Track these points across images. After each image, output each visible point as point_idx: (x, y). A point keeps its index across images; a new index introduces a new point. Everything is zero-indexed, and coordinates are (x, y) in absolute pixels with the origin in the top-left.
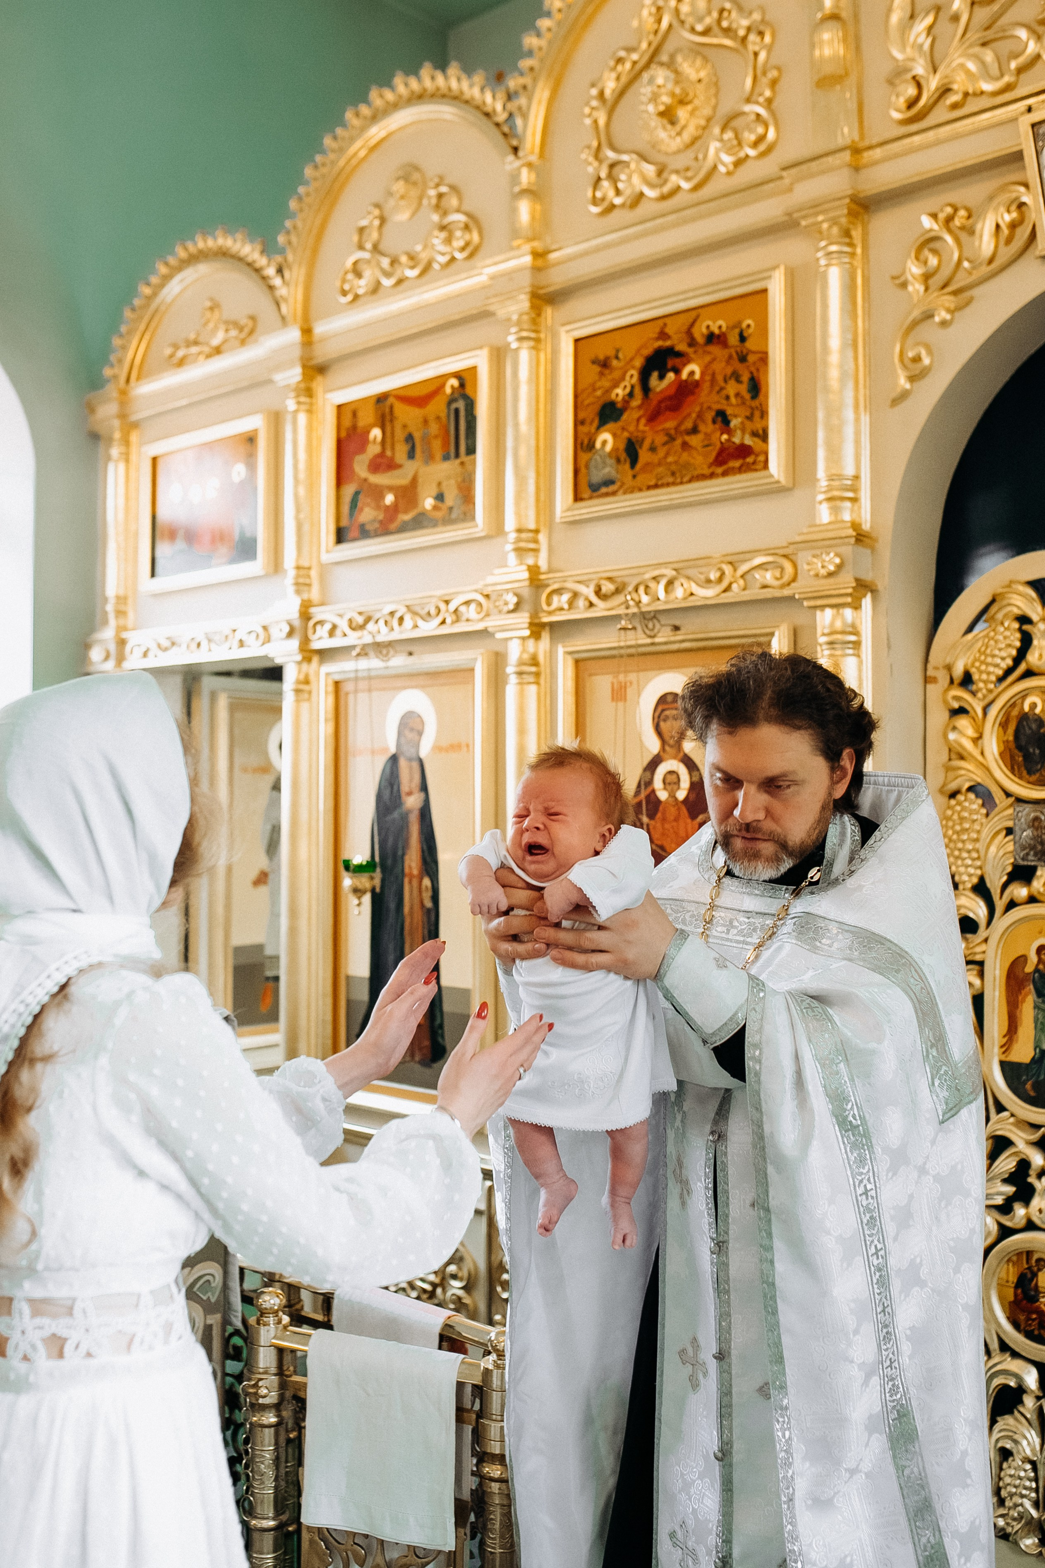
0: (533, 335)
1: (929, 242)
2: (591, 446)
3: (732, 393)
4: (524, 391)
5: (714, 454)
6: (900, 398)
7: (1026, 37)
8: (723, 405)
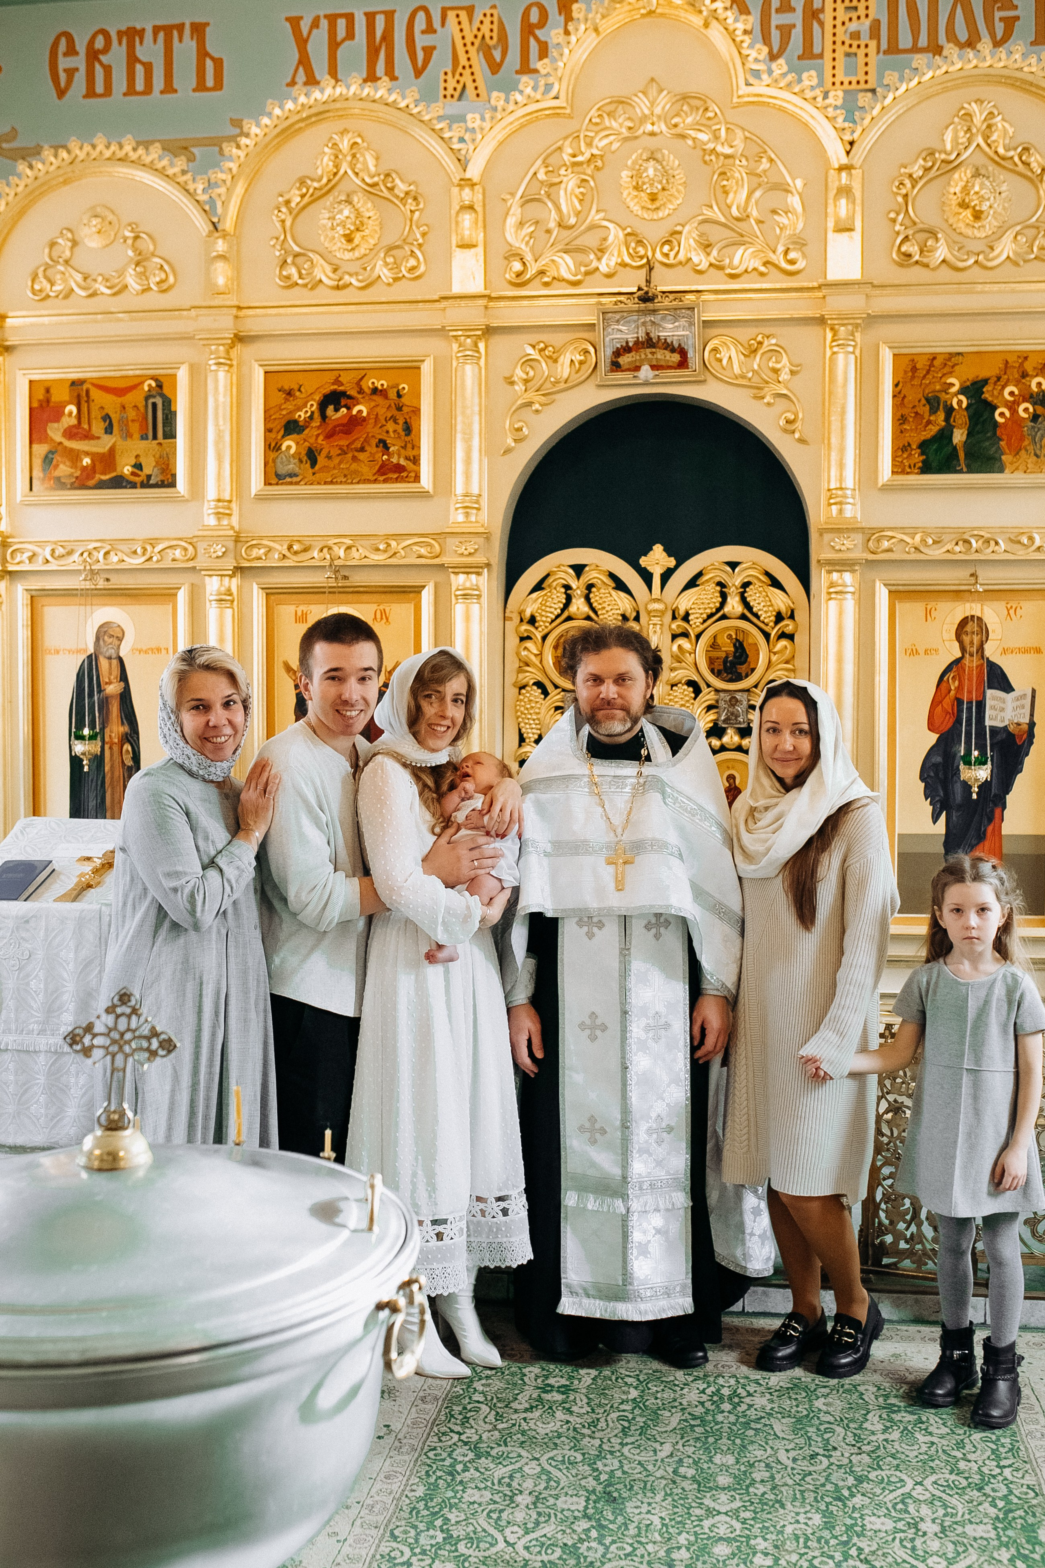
0: (228, 362)
1: (529, 362)
2: (277, 448)
3: (391, 430)
4: (221, 399)
5: (377, 467)
6: (508, 451)
7: (592, 256)
8: (384, 436)
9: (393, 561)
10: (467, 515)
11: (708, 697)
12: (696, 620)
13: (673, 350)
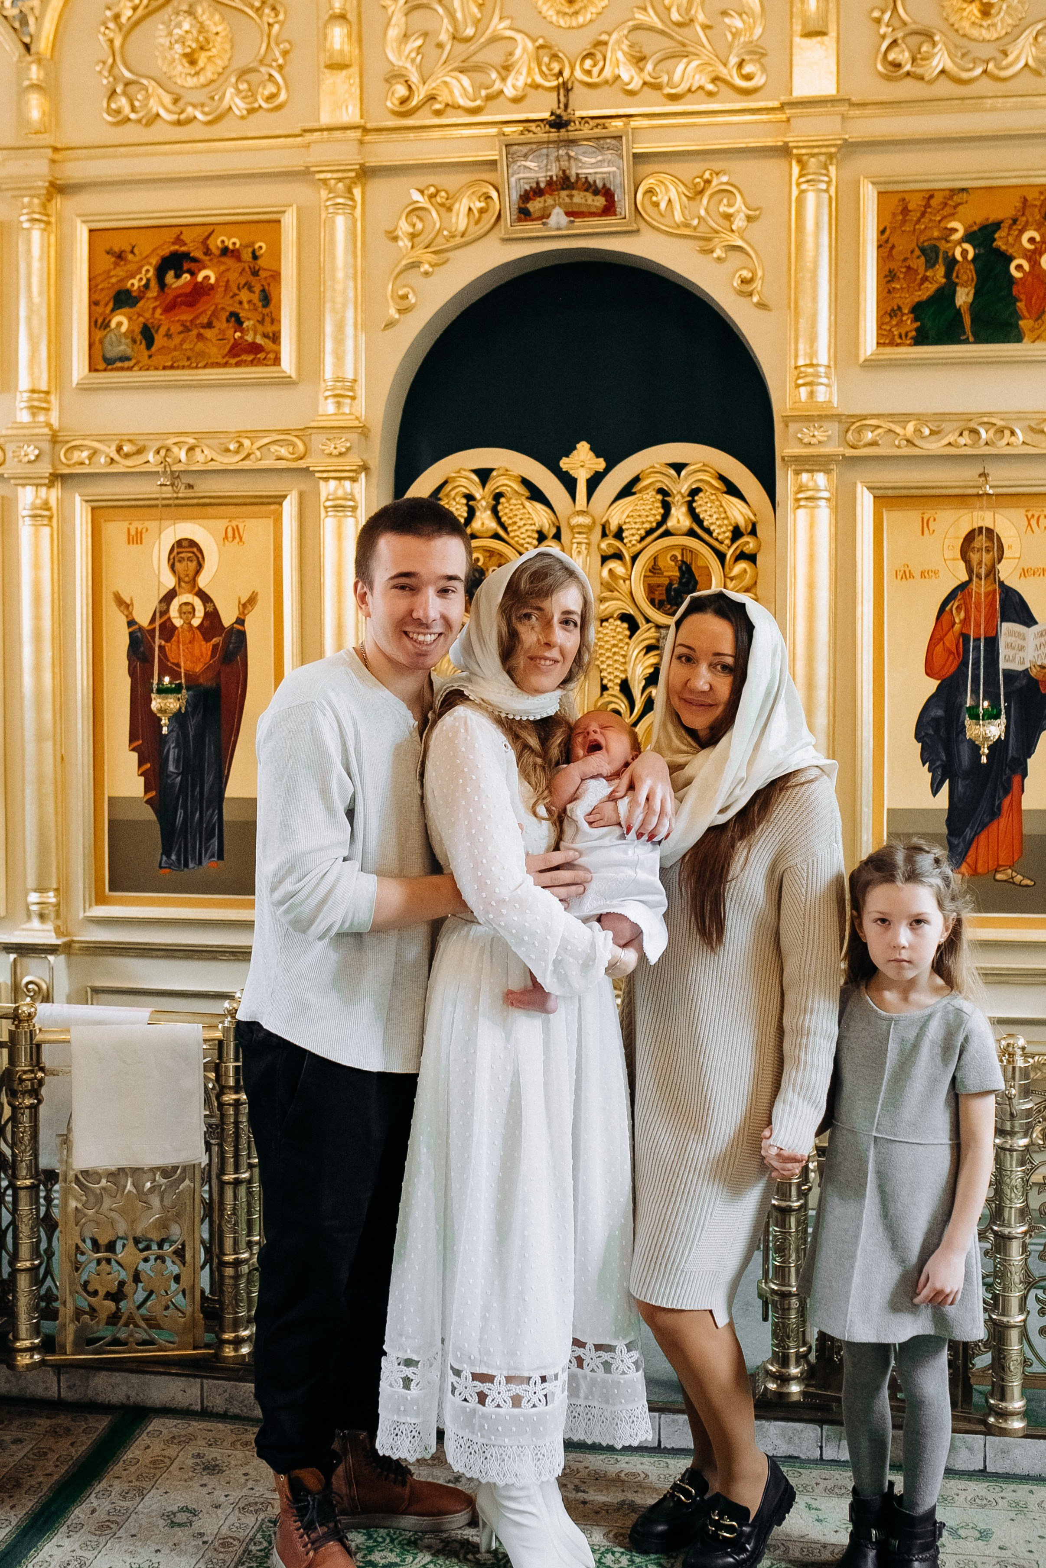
0: (45, 218)
1: (417, 211)
2: (106, 325)
3: (245, 300)
4: (36, 265)
5: (228, 347)
6: (390, 325)
7: (494, 75)
8: (236, 309)
9: (247, 464)
10: (339, 405)
11: (646, 634)
12: (631, 537)
13: (596, 192)
